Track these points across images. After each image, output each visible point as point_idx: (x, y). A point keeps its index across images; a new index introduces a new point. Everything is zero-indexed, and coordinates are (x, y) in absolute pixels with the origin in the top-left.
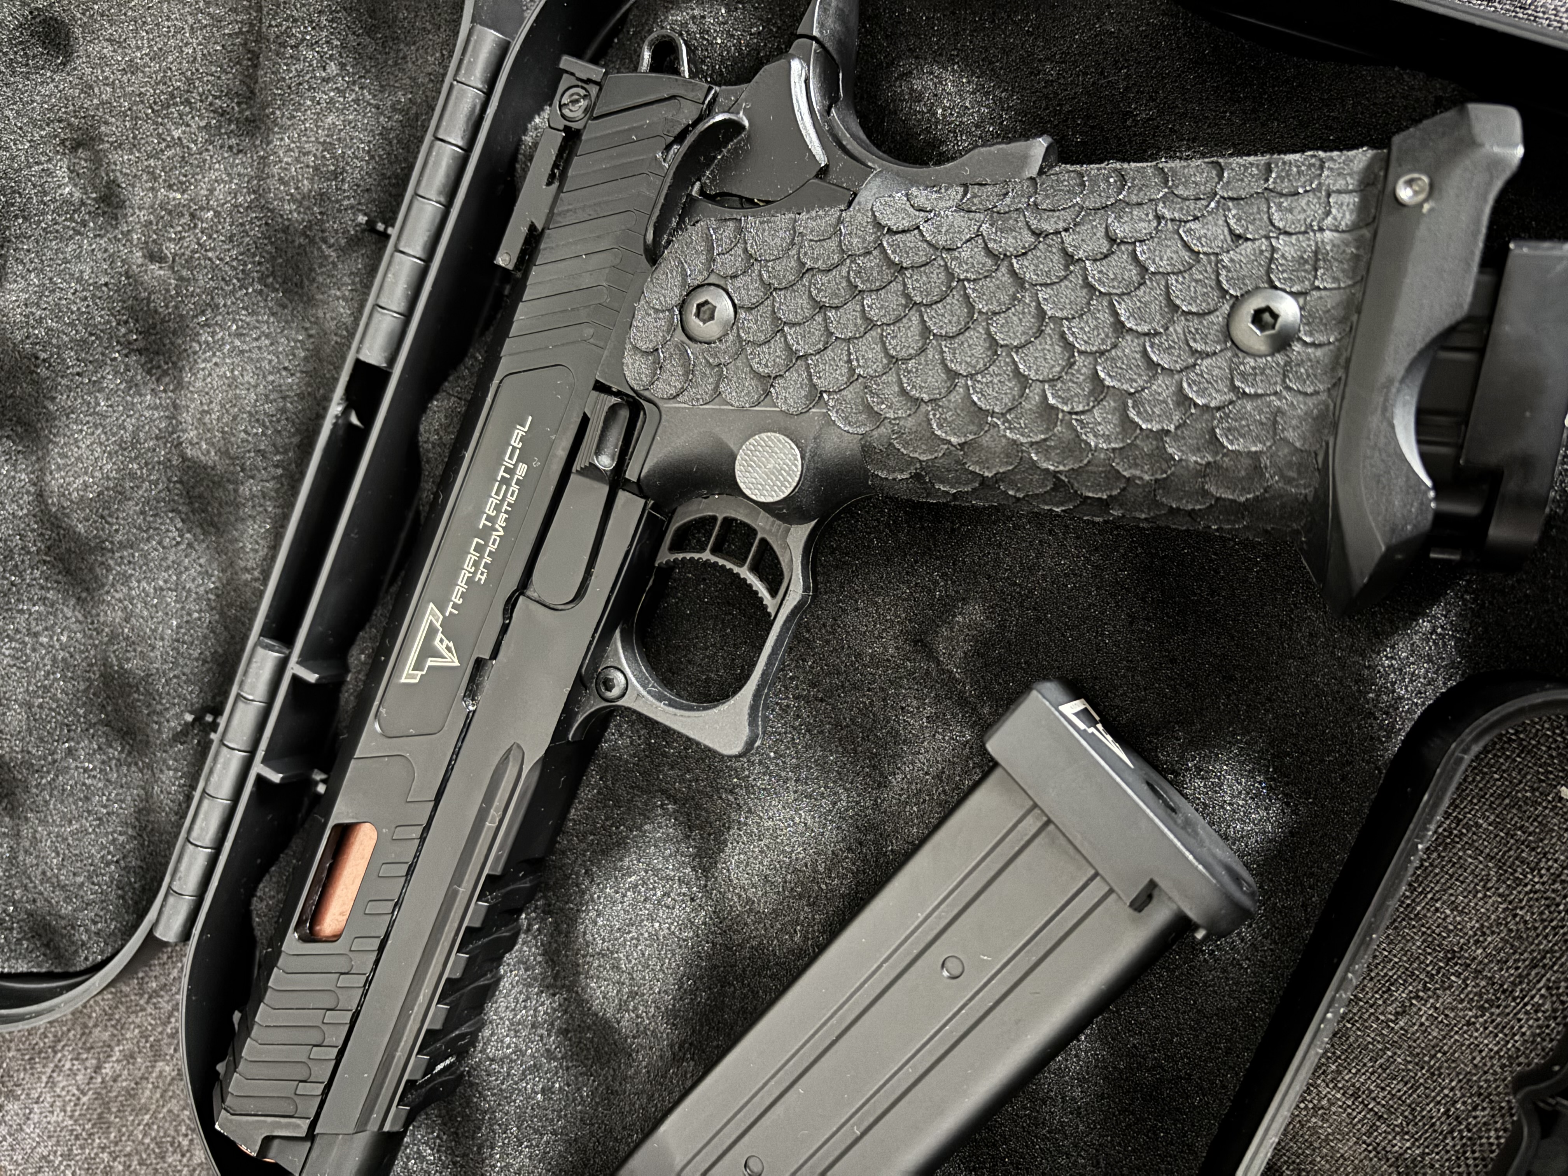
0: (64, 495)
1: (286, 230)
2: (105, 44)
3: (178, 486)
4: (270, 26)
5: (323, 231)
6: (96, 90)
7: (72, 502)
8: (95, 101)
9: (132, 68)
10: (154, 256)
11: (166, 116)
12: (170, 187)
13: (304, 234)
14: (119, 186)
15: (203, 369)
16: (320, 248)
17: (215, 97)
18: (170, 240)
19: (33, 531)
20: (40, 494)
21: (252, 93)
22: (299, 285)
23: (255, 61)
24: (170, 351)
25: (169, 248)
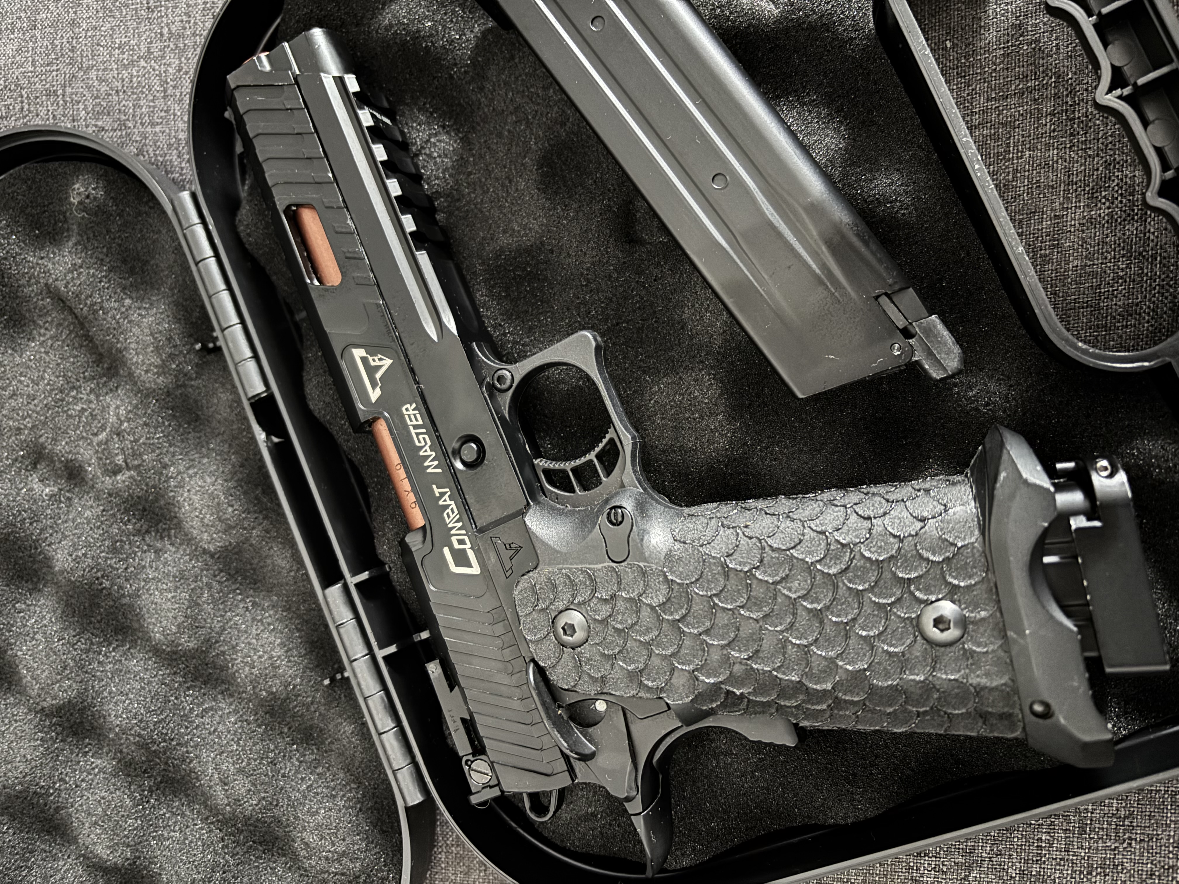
10: (116, 471)
12: (96, 435)
13: (178, 387)
14: (71, 461)
16: (192, 386)
17: (84, 373)
18: (117, 455)
19: (169, 674)
20: (156, 651)
21: (101, 354)
22: (197, 419)
23: (88, 338)
24: (162, 515)
25: (120, 460)
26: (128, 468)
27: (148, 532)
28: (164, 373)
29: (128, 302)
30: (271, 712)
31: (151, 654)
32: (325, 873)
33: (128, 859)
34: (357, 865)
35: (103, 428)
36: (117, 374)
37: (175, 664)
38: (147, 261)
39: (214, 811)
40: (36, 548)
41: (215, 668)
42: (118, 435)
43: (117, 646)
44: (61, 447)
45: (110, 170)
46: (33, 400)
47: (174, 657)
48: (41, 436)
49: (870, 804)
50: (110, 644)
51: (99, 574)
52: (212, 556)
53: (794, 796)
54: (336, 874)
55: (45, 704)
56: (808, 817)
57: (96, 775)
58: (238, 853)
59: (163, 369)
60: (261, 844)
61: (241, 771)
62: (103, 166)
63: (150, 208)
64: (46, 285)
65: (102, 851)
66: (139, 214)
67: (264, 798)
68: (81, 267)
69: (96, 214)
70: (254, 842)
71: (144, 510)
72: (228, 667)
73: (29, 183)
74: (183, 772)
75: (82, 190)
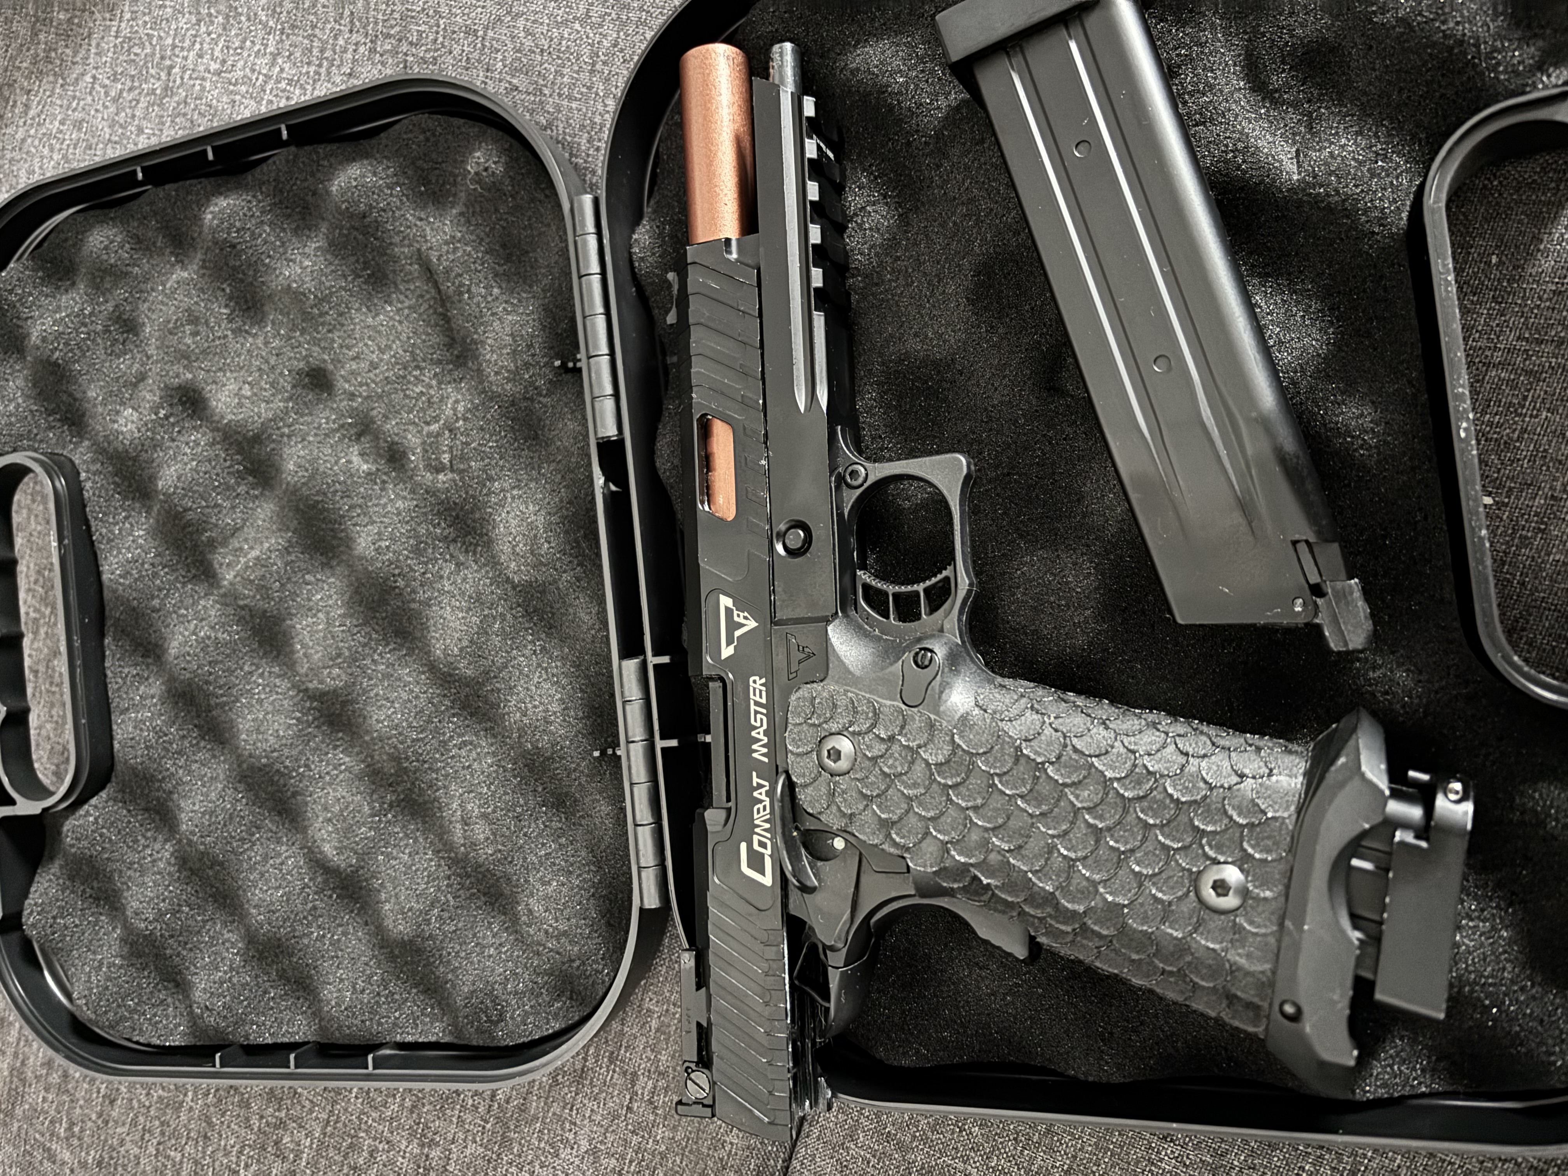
0: (449, 655)
1: (513, 404)
2: (351, 363)
3: (519, 609)
4: (448, 287)
5: (536, 389)
6: (358, 394)
7: (456, 656)
10: (439, 469)
11: (408, 382)
13: (525, 399)
14: (397, 443)
15: (501, 521)
16: (539, 402)
18: (444, 452)
19: (438, 695)
20: (432, 667)
21: (453, 339)
22: (536, 438)
23: (446, 319)
24: (474, 528)
25: (446, 458)
26: (452, 470)
27: (454, 541)
28: (515, 380)
29: (496, 291)
30: (530, 766)
31: (426, 669)
32: (541, 945)
33: (351, 866)
34: (575, 949)
35: (436, 419)
36: (465, 364)
37: (447, 685)
38: (527, 252)
39: (449, 846)
40: (340, 524)
41: (486, 703)
42: (450, 431)
43: (394, 649)
44: (390, 426)
45: (516, 145)
46: (375, 369)
47: (448, 679)
48: (373, 409)
49: (1118, 1069)
50: (387, 645)
51: (397, 572)
52: (514, 588)
53: (1041, 1034)
54: (551, 950)
55: (310, 686)
56: (1049, 1060)
57: (341, 772)
58: (459, 896)
59: (515, 376)
60: (485, 894)
61: (484, 816)
62: (509, 139)
63: (546, 196)
64: (419, 250)
65: (328, 849)
66: (533, 200)
67: (500, 851)
68: (459, 241)
69: (489, 190)
70: (479, 891)
71: (457, 517)
72: (499, 706)
73: (428, 134)
74: (427, 798)
75: (482, 160)
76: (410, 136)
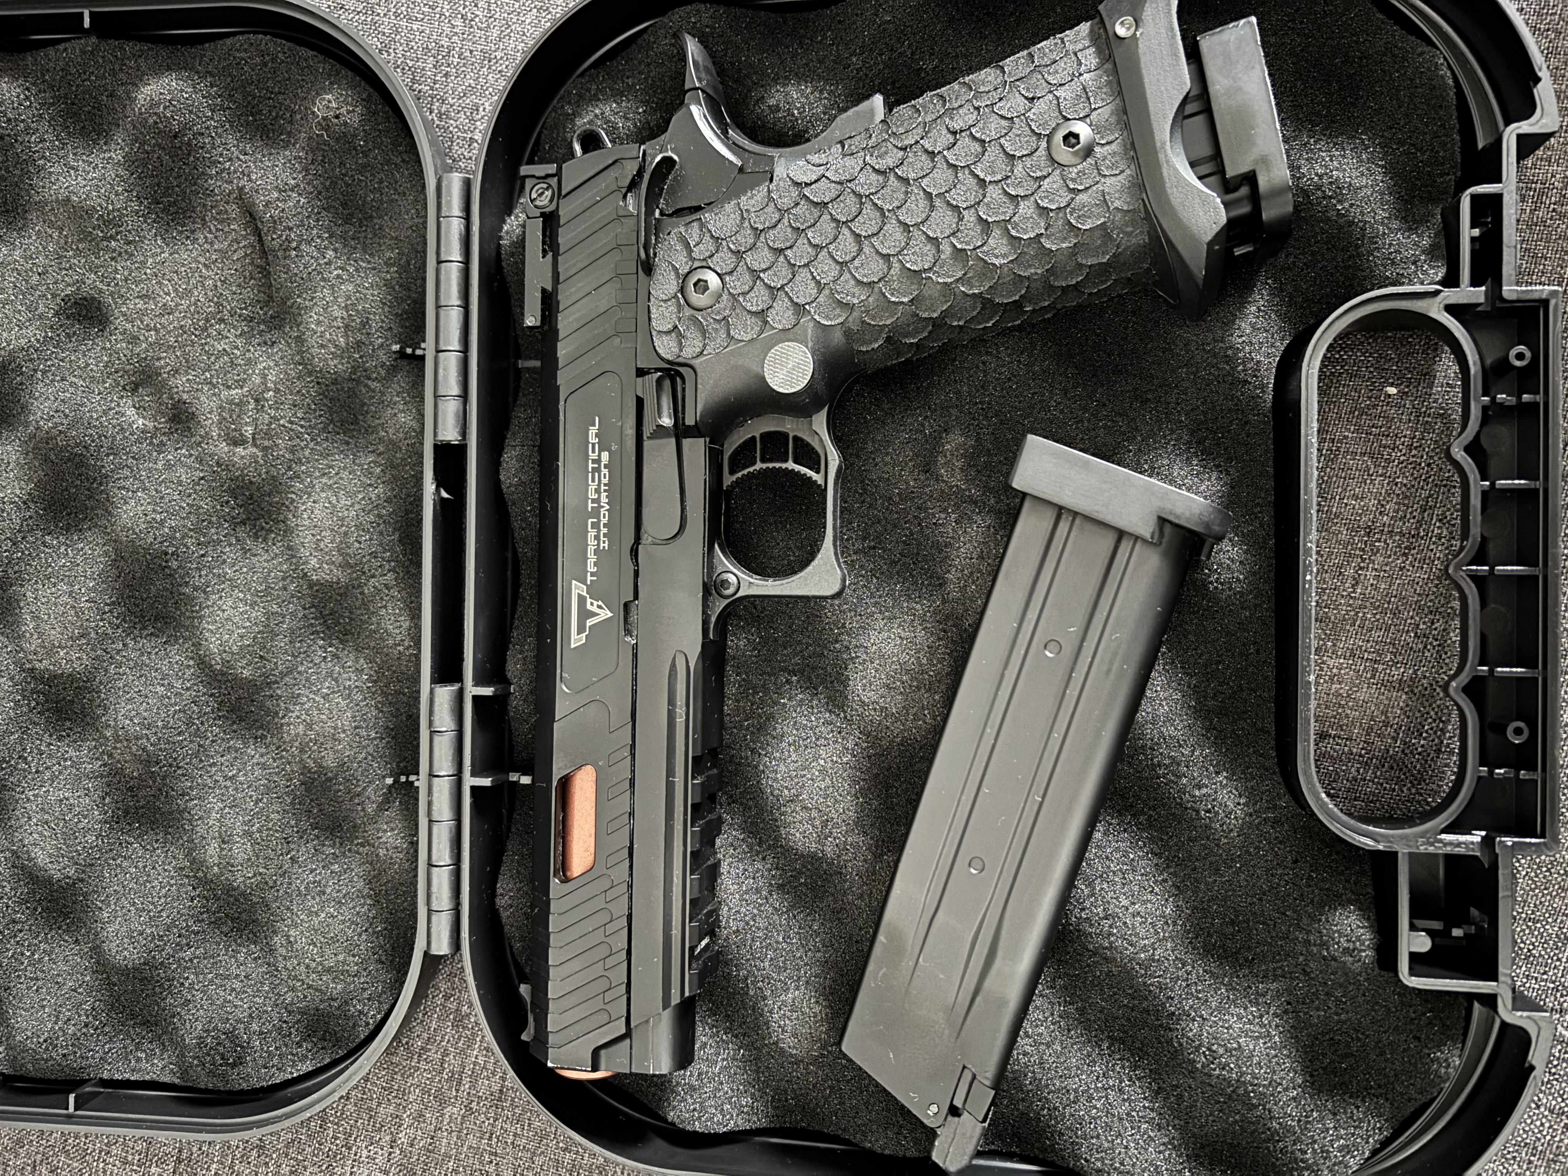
0: (225, 652)
1: (335, 382)
2: (137, 301)
3: (313, 610)
4: (273, 239)
5: (365, 371)
6: (142, 338)
7: (233, 654)
8: (144, 345)
9: (168, 311)
10: (237, 441)
11: (209, 336)
12: (229, 387)
13: (351, 379)
14: (185, 403)
15: (305, 510)
16: (366, 386)
17: (242, 309)
18: (246, 424)
19: (204, 694)
20: (203, 663)
21: (270, 297)
22: (356, 422)
23: (267, 275)
25: (249, 431)
26: (254, 445)
27: (243, 523)
28: (342, 358)
29: (330, 254)
30: (308, 785)
31: (191, 663)
33: (69, 878)
35: (240, 384)
36: (280, 327)
37: (216, 684)
38: (371, 217)
39: (197, 864)
40: (101, 484)
41: (261, 708)
42: (257, 401)
44: (180, 382)
48: (159, 359)
52: (311, 586)
59: (343, 353)
62: (367, 87)
63: (403, 161)
64: (241, 189)
65: (40, 856)
66: (388, 162)
68: (292, 190)
69: (337, 140)
75: (334, 105)
76: (243, 55)
